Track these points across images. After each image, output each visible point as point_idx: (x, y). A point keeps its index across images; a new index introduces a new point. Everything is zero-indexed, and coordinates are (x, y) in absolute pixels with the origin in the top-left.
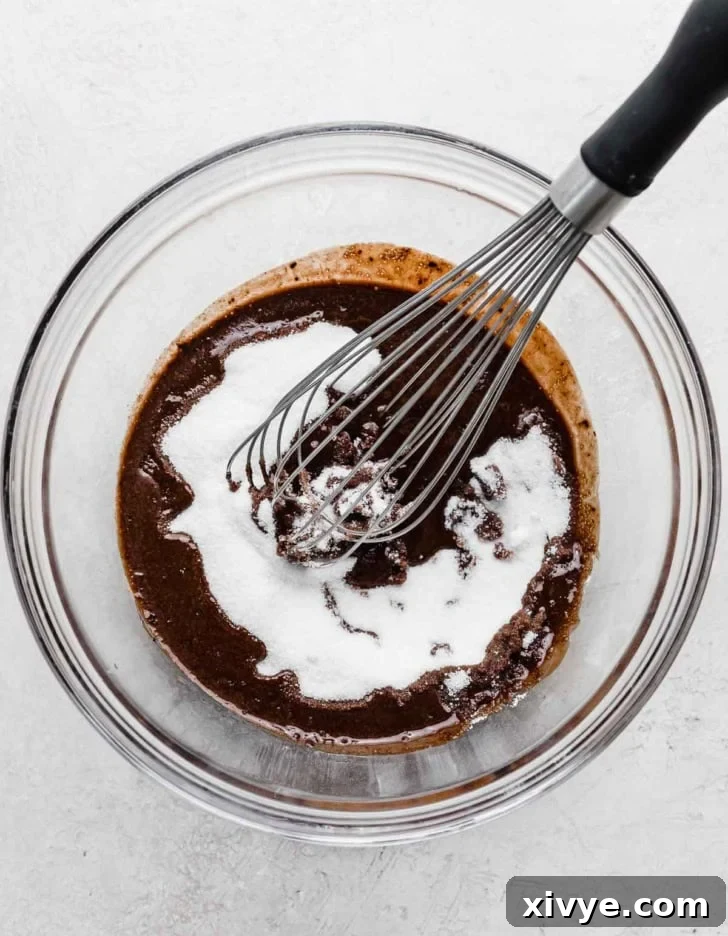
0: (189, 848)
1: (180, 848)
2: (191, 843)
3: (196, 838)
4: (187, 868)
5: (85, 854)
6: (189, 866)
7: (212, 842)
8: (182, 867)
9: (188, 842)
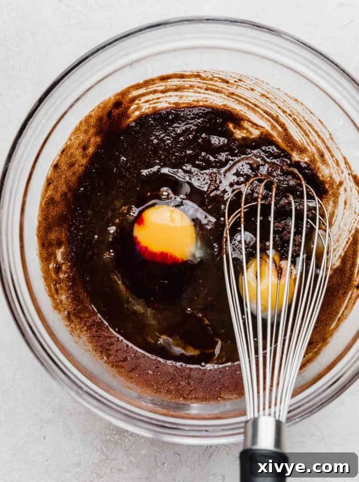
0: (103, 436)
1: (97, 437)
2: (104, 434)
3: (108, 431)
4: (101, 448)
5: (44, 438)
6: (103, 448)
7: (116, 434)
8: (99, 448)
9: (103, 432)
